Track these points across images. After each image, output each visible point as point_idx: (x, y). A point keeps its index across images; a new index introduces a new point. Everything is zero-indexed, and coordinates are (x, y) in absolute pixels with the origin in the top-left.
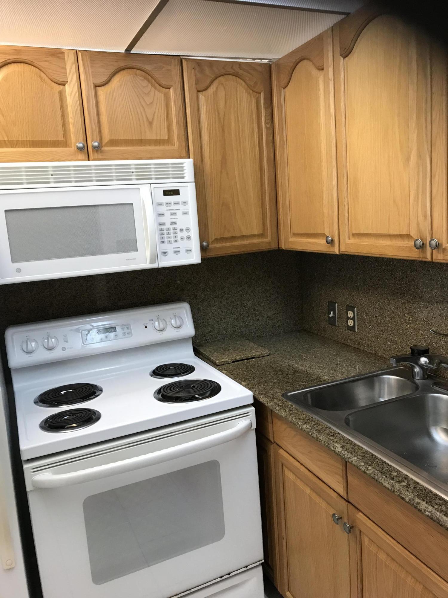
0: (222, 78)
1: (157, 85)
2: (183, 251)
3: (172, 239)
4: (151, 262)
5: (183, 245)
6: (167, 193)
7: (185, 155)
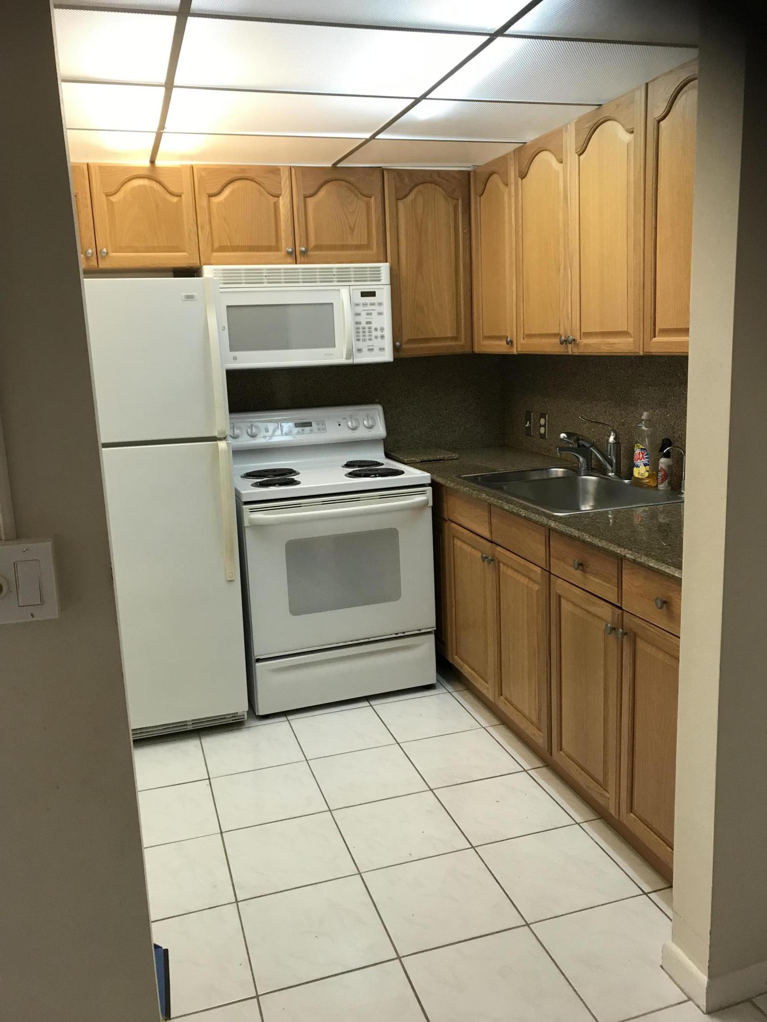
0: (421, 187)
1: (359, 194)
2: (376, 349)
3: (367, 338)
4: (347, 358)
5: (377, 343)
6: (364, 294)
7: (382, 260)
